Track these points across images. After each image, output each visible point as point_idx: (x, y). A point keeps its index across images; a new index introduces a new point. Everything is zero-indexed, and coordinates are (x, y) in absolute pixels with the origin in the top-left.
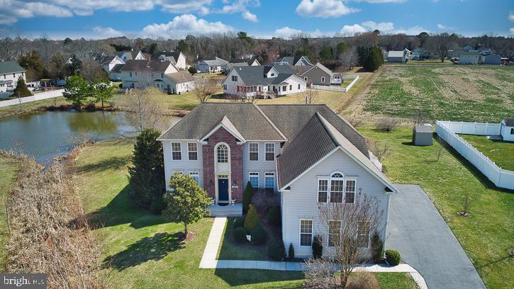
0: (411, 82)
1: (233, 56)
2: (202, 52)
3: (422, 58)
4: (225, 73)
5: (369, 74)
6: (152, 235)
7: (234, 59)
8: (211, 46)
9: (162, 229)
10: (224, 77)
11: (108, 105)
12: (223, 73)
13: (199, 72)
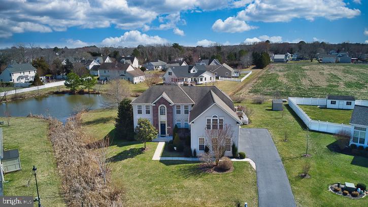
0: (284, 75)
1: (170, 59)
2: (149, 57)
3: (298, 59)
4: (164, 70)
5: (259, 70)
6: (129, 149)
7: (170, 61)
8: (155, 53)
9: (133, 147)
10: (163, 73)
11: (92, 90)
12: (163, 70)
13: (147, 70)
